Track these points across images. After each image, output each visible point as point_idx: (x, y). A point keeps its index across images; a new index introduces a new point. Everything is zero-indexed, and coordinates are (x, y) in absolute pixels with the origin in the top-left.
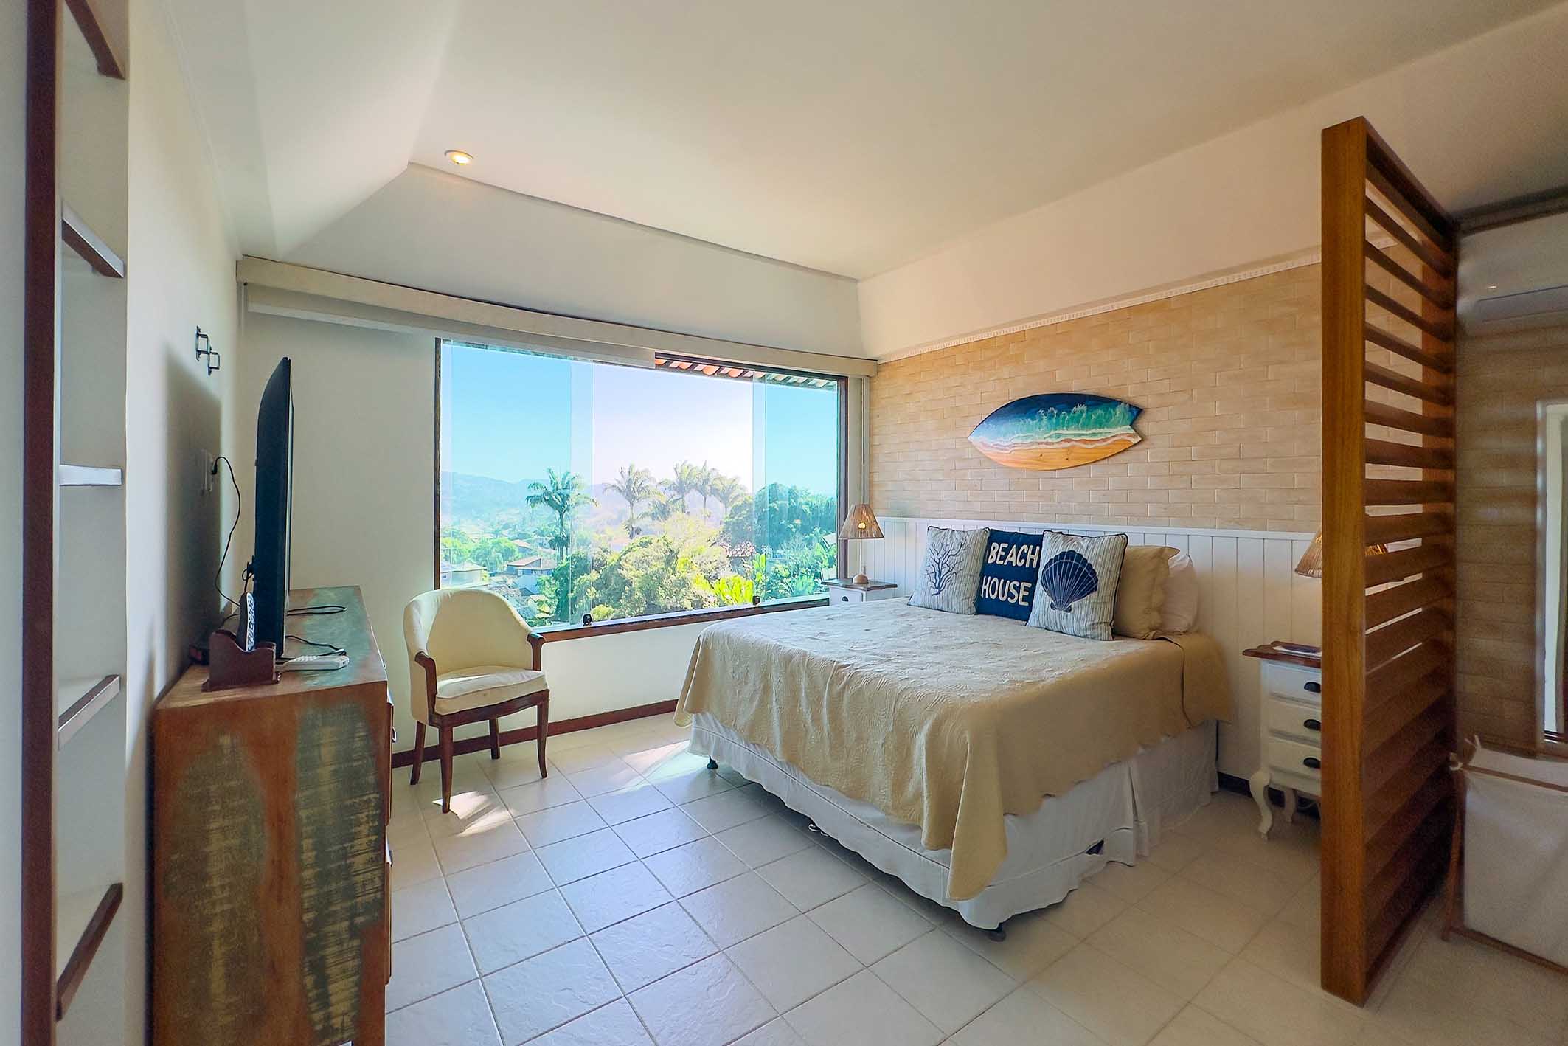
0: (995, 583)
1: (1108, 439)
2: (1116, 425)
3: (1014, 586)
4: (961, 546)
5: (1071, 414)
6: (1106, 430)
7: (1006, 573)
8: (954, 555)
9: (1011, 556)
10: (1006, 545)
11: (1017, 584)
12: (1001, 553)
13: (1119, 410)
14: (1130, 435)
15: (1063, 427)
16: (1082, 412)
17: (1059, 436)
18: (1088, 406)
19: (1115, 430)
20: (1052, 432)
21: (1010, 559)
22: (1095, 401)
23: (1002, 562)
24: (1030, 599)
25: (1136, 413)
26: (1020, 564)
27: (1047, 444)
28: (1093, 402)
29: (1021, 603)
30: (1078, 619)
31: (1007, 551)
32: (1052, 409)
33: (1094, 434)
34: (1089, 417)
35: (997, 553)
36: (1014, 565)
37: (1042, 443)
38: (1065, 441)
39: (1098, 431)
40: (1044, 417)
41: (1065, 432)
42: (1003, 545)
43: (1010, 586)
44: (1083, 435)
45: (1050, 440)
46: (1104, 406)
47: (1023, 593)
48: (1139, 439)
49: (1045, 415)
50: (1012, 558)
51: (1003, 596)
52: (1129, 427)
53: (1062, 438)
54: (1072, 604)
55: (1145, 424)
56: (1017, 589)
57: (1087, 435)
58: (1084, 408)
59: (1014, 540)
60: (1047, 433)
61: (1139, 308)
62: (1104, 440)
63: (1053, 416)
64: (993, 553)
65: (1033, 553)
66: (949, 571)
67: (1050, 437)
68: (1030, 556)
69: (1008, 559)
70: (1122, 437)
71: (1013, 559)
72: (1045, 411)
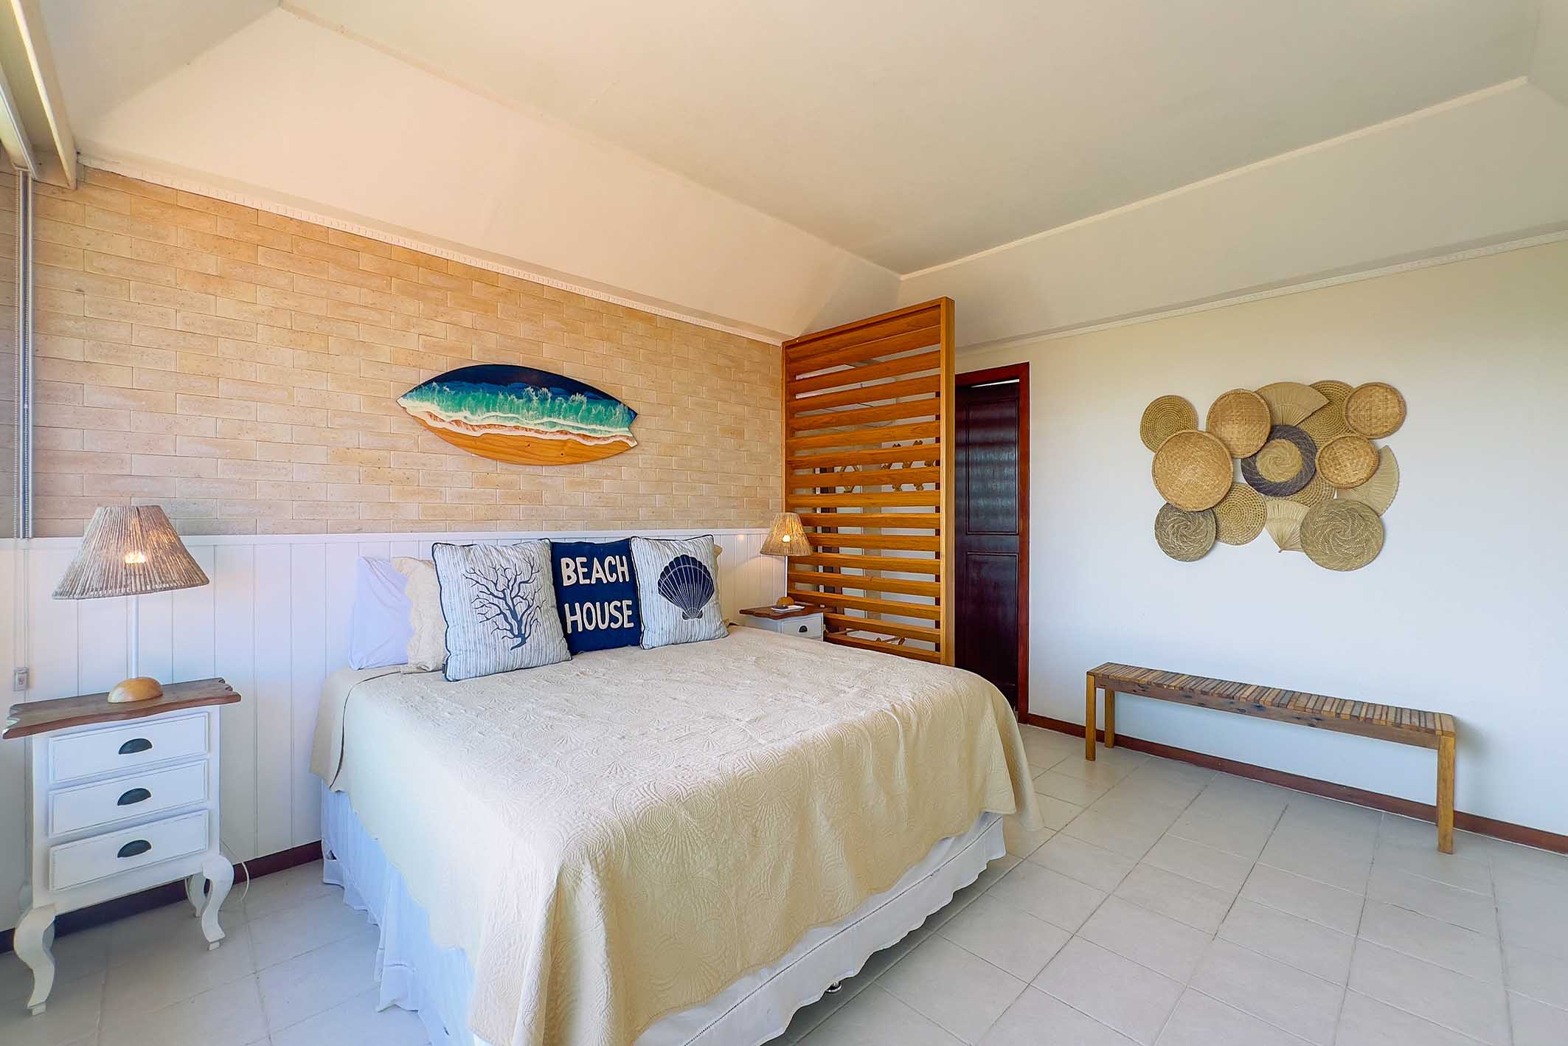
0: (589, 609)
1: (608, 438)
2: (616, 425)
3: (616, 607)
4: (532, 568)
5: (569, 403)
6: (606, 428)
7: (600, 593)
8: (527, 582)
9: (598, 572)
10: (584, 560)
11: (618, 604)
12: (581, 570)
13: (619, 409)
14: (628, 438)
15: (560, 414)
16: (582, 403)
17: (554, 424)
18: (588, 398)
19: (613, 430)
20: (546, 419)
21: (598, 576)
22: (596, 395)
23: (587, 581)
24: (636, 617)
25: (632, 415)
26: (612, 580)
27: (537, 431)
28: (592, 395)
29: (627, 625)
30: (710, 622)
31: (588, 565)
32: (546, 390)
33: (594, 430)
34: (589, 411)
35: (576, 571)
36: (605, 582)
37: (530, 430)
38: (561, 432)
39: (598, 427)
40: (535, 398)
41: (561, 421)
42: (579, 560)
43: (610, 608)
44: (581, 429)
45: (542, 428)
46: (605, 401)
47: (627, 613)
48: (636, 443)
49: (537, 396)
50: (598, 573)
51: (603, 623)
52: (627, 429)
53: (558, 428)
54: (702, 609)
55: (640, 428)
56: (619, 609)
57: (586, 429)
58: (584, 399)
59: (591, 552)
60: (538, 418)
61: (631, 312)
62: (604, 439)
63: (547, 400)
64: (566, 572)
65: (622, 565)
66: (529, 607)
67: (542, 424)
68: (620, 569)
69: (595, 575)
70: (621, 439)
71: (601, 575)
72: (535, 390)
